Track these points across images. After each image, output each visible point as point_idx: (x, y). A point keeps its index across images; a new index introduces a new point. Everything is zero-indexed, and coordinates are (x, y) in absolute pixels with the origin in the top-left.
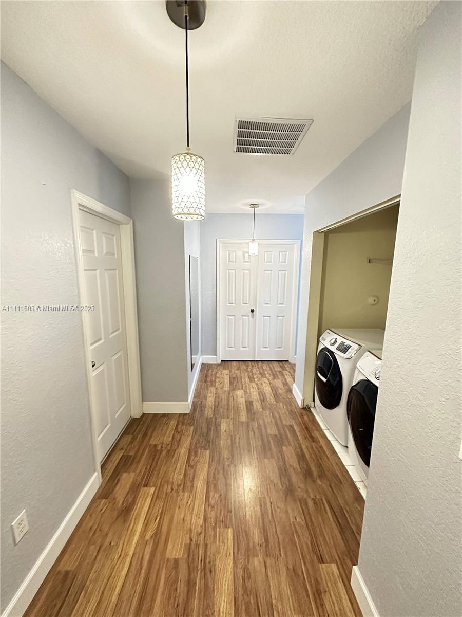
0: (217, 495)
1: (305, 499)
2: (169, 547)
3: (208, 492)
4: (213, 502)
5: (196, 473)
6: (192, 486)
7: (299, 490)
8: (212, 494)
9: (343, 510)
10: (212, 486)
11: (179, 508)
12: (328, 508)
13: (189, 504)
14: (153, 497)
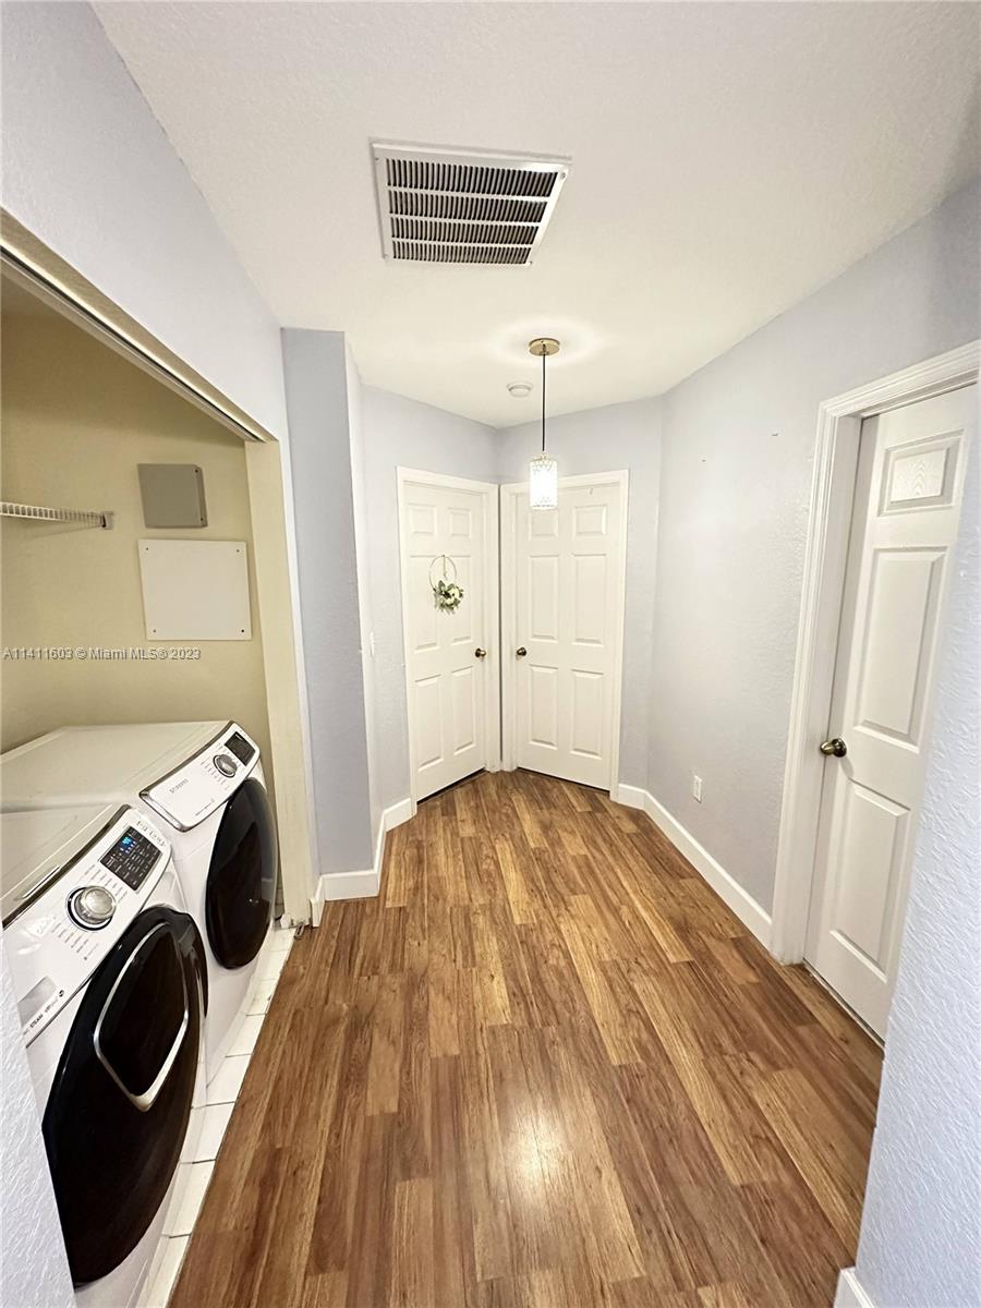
0: (552, 961)
1: (391, 971)
2: (590, 902)
3: (571, 964)
4: (556, 951)
5: (611, 996)
6: (605, 972)
7: (396, 986)
8: (563, 963)
9: (332, 964)
10: (567, 976)
11: (606, 940)
12: (358, 961)
13: (594, 946)
14: (662, 950)
